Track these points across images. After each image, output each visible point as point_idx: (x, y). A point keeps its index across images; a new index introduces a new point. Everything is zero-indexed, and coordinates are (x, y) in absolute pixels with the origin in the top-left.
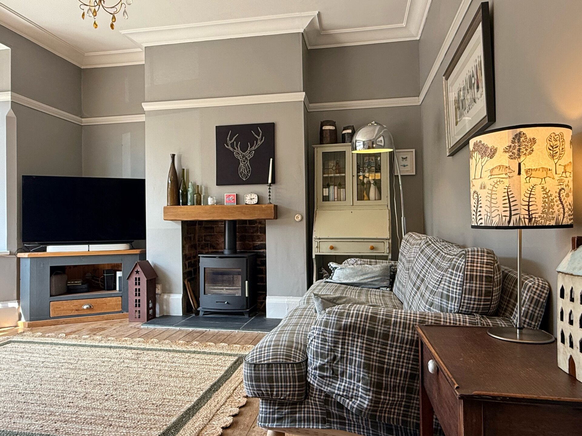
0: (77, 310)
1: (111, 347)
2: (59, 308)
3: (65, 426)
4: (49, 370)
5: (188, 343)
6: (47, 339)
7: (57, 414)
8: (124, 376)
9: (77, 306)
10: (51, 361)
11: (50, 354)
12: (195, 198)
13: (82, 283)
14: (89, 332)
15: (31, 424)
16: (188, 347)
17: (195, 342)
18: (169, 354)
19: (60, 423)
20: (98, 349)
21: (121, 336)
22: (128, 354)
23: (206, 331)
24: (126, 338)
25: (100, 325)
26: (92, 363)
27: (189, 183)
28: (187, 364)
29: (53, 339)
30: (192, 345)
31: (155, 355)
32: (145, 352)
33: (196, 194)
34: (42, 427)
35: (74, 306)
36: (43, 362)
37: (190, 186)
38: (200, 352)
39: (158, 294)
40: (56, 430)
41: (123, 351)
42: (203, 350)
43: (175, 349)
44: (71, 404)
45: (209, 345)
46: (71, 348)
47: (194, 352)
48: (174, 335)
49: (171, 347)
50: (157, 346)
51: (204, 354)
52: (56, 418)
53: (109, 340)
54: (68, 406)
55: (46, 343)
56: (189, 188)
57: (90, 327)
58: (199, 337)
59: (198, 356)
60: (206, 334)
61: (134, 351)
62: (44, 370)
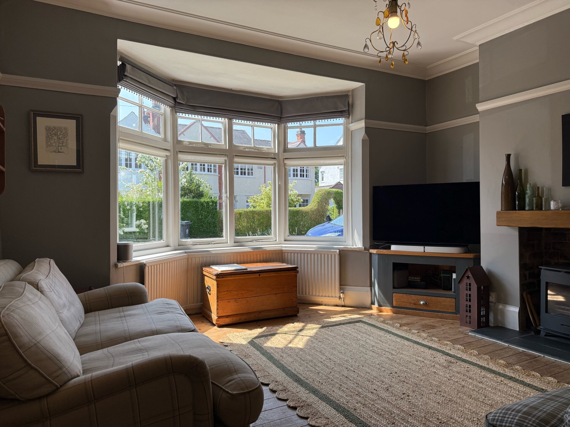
0: (414, 304)
1: (430, 348)
2: (400, 299)
3: (362, 408)
4: (374, 355)
5: (508, 365)
6: (385, 325)
7: (362, 396)
8: (428, 381)
9: (414, 300)
10: (379, 347)
11: (381, 341)
12: (535, 201)
13: (420, 280)
14: (420, 328)
15: (342, 397)
16: (506, 369)
17: (518, 367)
18: (481, 372)
19: (360, 405)
20: (418, 346)
21: (445, 338)
22: (442, 359)
23: (539, 356)
24: (448, 342)
25: (433, 322)
26: (407, 358)
27: (527, 185)
28: (495, 389)
29: (389, 327)
30: (512, 369)
31: (466, 369)
32: (459, 363)
33: (535, 197)
34: (347, 402)
35: (412, 300)
36: (373, 346)
37: (528, 189)
38: (518, 380)
39: (492, 302)
40: (355, 409)
41: (439, 354)
42: (522, 379)
43: (491, 367)
44: (375, 392)
45: (533, 375)
46: (399, 340)
47: (511, 378)
48: (499, 352)
49: (488, 364)
50: (474, 360)
51: (521, 384)
52: (359, 399)
53: (432, 340)
54: (372, 393)
55: (383, 329)
56: (527, 190)
57: (424, 322)
58: (527, 362)
59: (511, 384)
60: (537, 360)
61: (449, 358)
62: (371, 353)
